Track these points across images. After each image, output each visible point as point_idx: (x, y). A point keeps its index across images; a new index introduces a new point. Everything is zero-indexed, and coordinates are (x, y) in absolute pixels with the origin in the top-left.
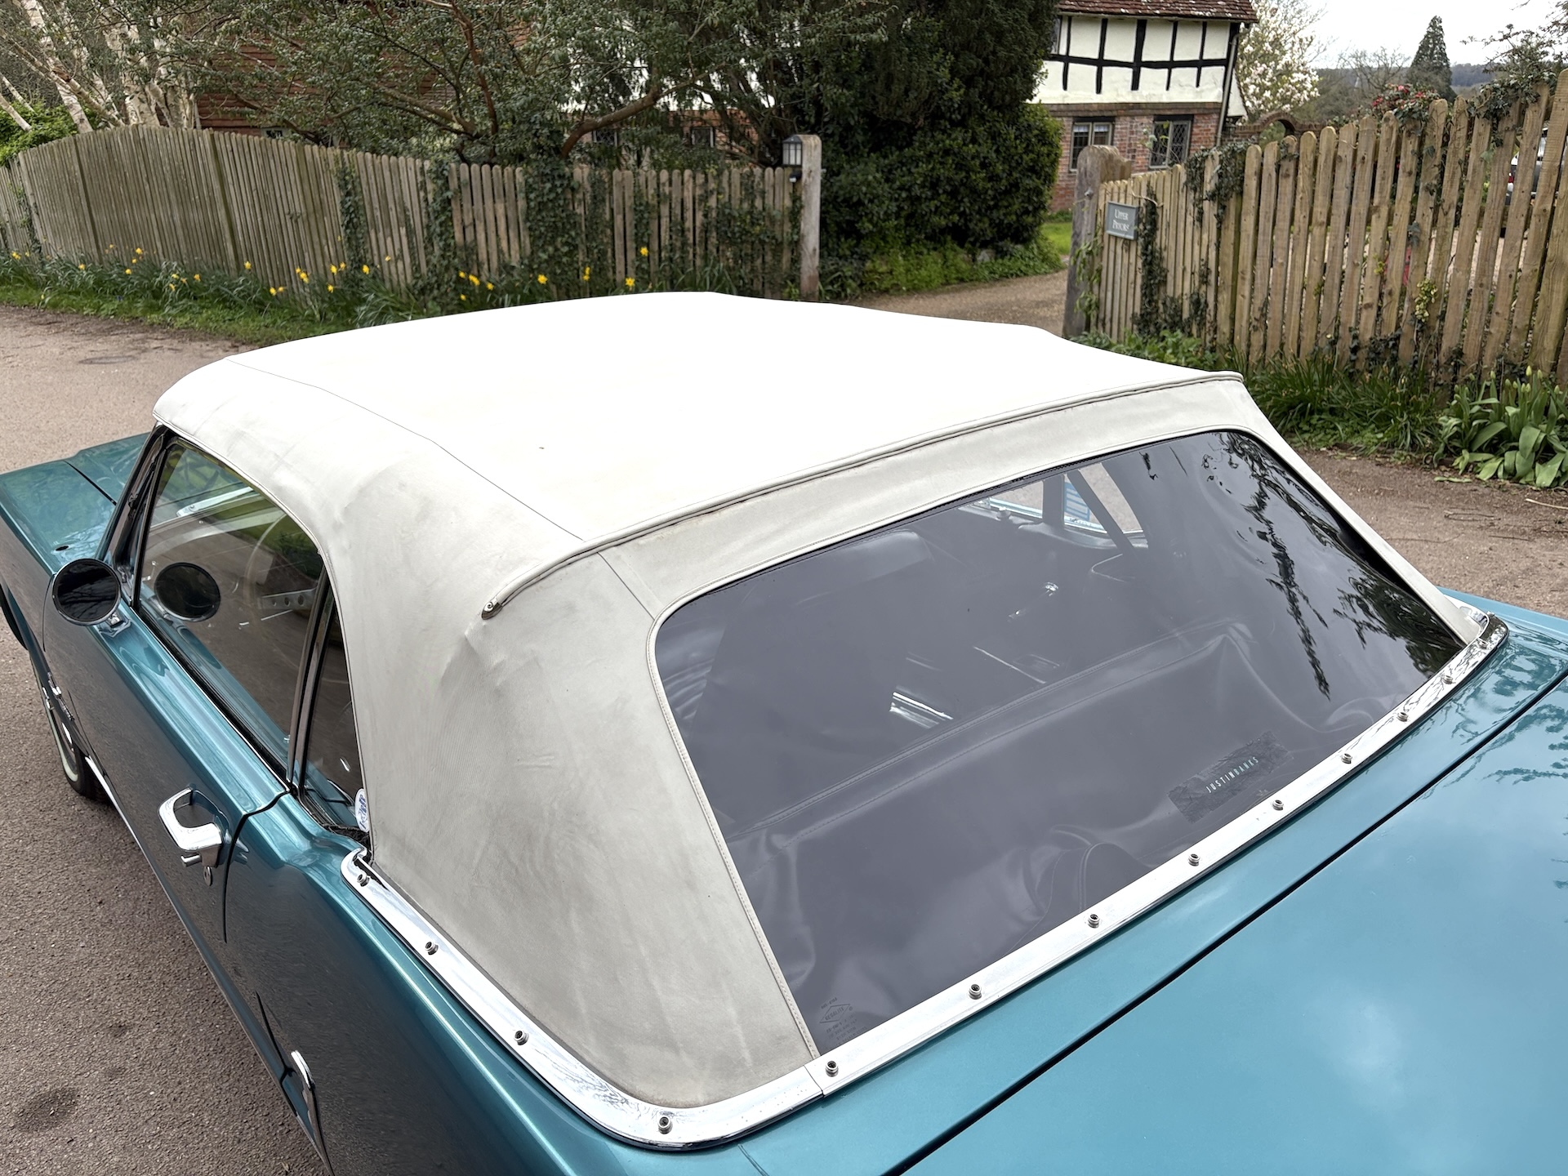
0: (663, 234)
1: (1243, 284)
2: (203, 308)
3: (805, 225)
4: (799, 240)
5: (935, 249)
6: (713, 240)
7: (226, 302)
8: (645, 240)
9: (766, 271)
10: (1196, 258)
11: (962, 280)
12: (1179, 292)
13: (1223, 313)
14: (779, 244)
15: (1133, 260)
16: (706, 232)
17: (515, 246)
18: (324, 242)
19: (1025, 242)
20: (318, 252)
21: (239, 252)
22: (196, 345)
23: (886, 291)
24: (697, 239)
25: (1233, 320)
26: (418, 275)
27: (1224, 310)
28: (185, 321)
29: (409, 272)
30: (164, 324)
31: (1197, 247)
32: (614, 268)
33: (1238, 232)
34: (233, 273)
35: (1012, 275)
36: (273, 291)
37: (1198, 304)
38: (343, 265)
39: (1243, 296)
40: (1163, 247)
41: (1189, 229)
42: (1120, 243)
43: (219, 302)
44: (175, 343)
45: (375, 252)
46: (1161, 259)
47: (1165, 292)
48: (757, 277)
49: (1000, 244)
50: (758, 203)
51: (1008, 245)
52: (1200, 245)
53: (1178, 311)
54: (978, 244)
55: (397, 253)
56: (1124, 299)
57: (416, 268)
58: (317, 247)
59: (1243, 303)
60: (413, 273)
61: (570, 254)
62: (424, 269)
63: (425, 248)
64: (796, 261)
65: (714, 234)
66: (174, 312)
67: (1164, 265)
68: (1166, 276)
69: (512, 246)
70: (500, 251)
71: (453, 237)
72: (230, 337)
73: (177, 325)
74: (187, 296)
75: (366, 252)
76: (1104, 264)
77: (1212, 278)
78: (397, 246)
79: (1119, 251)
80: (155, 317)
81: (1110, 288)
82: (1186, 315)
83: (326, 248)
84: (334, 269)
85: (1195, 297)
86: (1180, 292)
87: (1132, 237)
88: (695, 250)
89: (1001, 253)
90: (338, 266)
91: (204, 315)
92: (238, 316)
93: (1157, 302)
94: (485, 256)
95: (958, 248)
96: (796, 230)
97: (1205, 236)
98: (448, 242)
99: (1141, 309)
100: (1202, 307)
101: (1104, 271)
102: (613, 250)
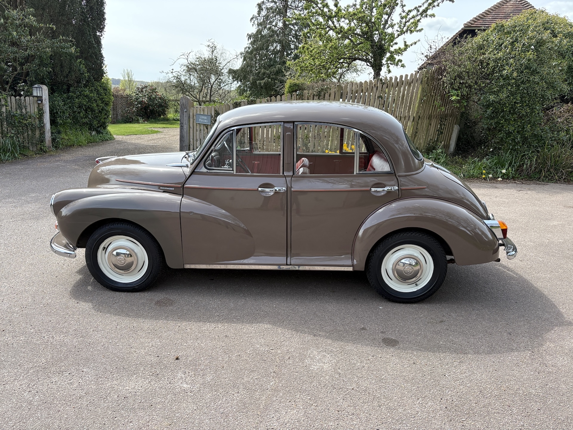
3: (45, 120)
4: (44, 126)
14: (34, 127)
19: (105, 128)
42: (202, 126)
49: (99, 129)
50: (24, 111)
54: (93, 129)
64: (42, 134)
87: (209, 124)
89: (99, 132)
96: (42, 122)
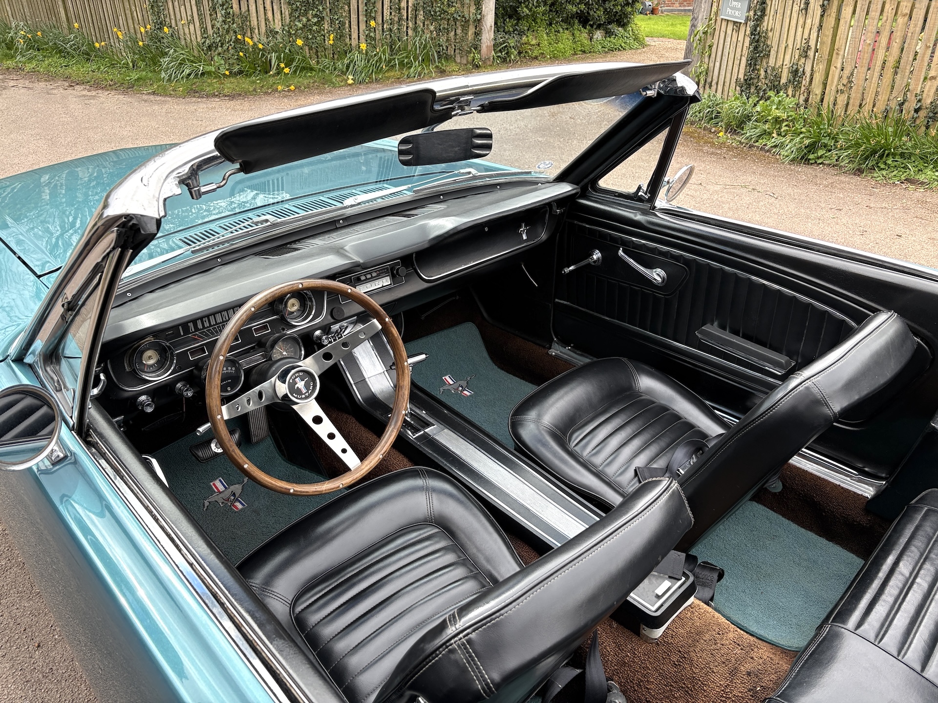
0: (385, 11)
1: (837, 58)
2: (45, 57)
3: (485, 8)
4: (481, 19)
5: (567, 29)
6: (421, 17)
7: (61, 52)
8: (373, 15)
9: (457, 41)
10: (799, 38)
11: (584, 52)
12: (779, 63)
13: (817, 80)
14: (467, 21)
15: (741, 38)
16: (416, 11)
17: (278, 16)
18: (133, 8)
19: (624, 25)
20: (129, 16)
21: (69, 15)
22: (42, 84)
23: (536, 58)
24: (410, 16)
25: (825, 85)
26: (205, 36)
27: (818, 78)
28: (33, 66)
29: (199, 33)
30: (18, 69)
31: (800, 29)
32: (350, 35)
33: (838, 20)
34: (66, 31)
35: (616, 49)
36: (97, 45)
37: (795, 73)
38: (148, 27)
39: (835, 67)
40: (769, 29)
41: (795, 15)
42: (730, 26)
43: (56, 53)
44: (27, 83)
45: (173, 17)
46: (766, 38)
47: (768, 63)
48: (450, 45)
49: (609, 26)
51: (613, 27)
52: (804, 27)
53: (778, 77)
54: (595, 27)
55: (189, 18)
56: (730, 67)
57: (204, 31)
58: (128, 12)
59: (835, 73)
60: (202, 35)
61: (318, 23)
62: (210, 31)
63: (211, 15)
64: (478, 34)
65: (422, 12)
66: (23, 59)
67: (769, 43)
68: (769, 51)
69: (275, 15)
70: (266, 19)
71: (232, 8)
72: (67, 78)
73: (27, 69)
74: (32, 47)
75: (165, 17)
76: (715, 41)
77: (811, 53)
78: (189, 13)
79: (729, 32)
80: (10, 63)
81: (718, 59)
82: (784, 80)
83: (135, 12)
84: (143, 30)
85: (795, 67)
86: (781, 63)
87: (743, 22)
88: (408, 24)
89: (609, 33)
90: (146, 28)
91: (46, 62)
92: (71, 63)
93: (759, 70)
94: (256, 23)
95: (582, 29)
96: (479, 11)
97: (809, 21)
98: (228, 11)
99: (745, 75)
100: (799, 74)
101: (715, 47)
102: (350, 22)
